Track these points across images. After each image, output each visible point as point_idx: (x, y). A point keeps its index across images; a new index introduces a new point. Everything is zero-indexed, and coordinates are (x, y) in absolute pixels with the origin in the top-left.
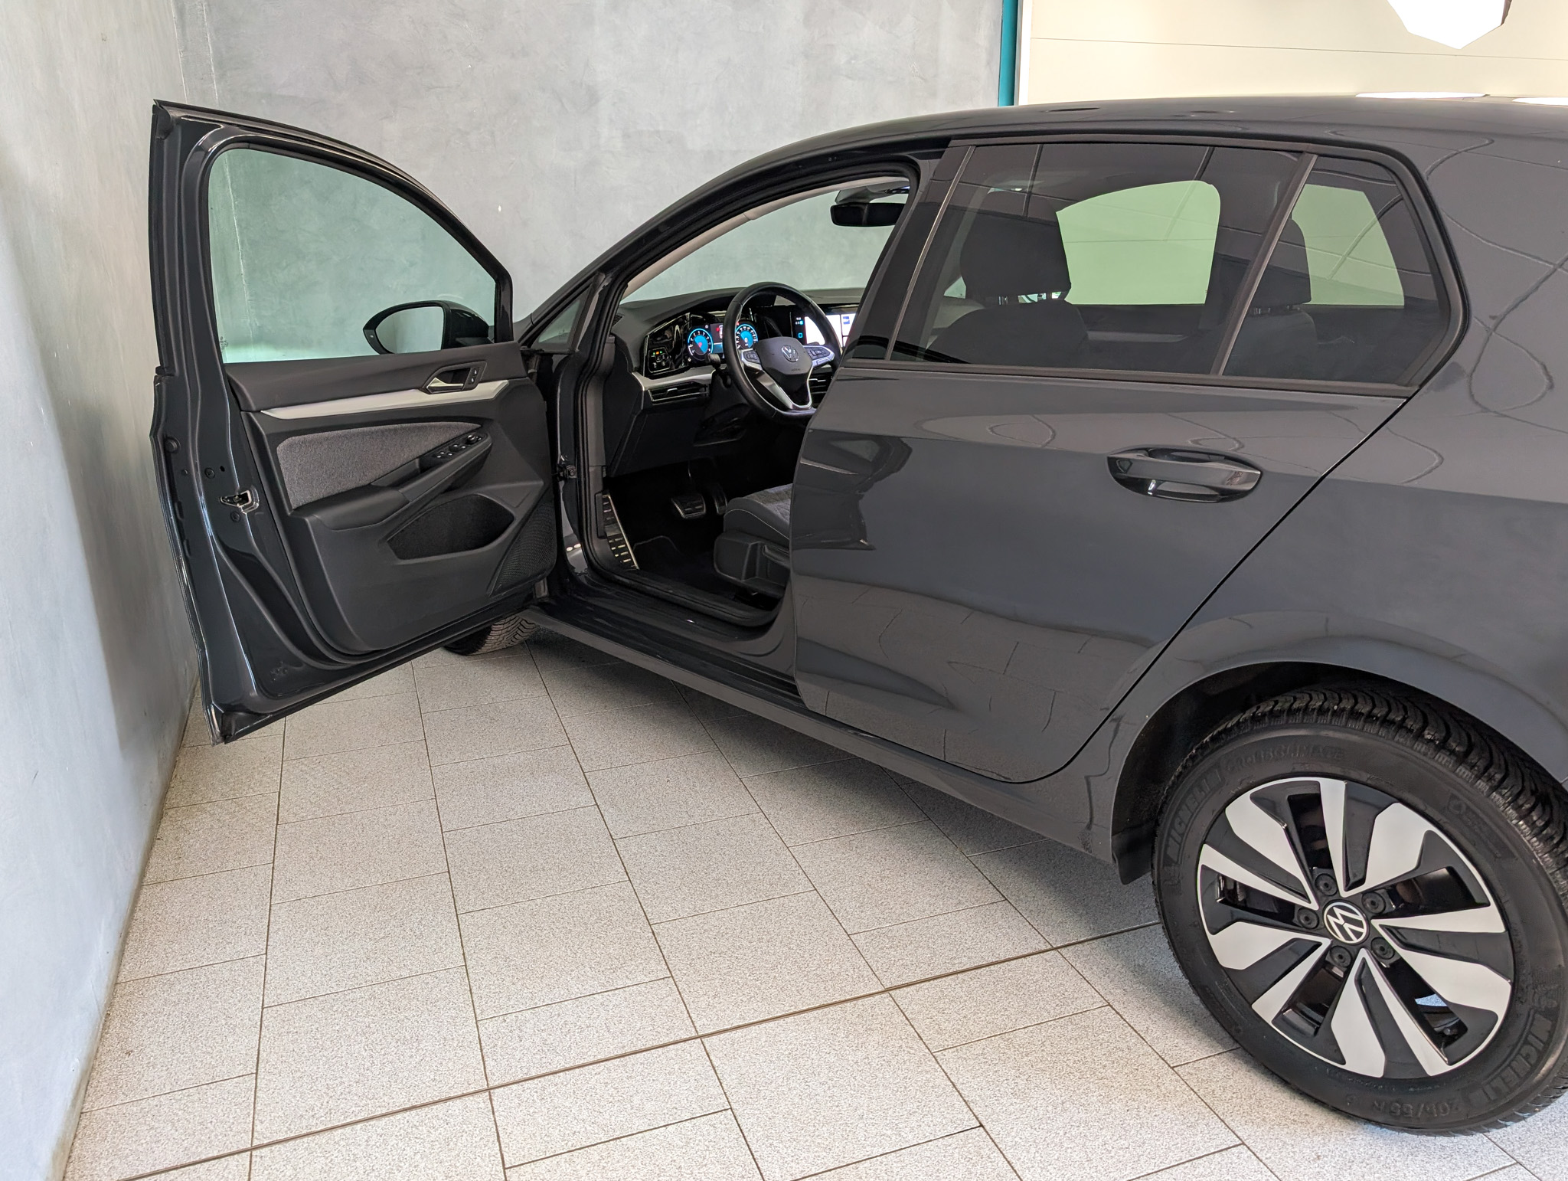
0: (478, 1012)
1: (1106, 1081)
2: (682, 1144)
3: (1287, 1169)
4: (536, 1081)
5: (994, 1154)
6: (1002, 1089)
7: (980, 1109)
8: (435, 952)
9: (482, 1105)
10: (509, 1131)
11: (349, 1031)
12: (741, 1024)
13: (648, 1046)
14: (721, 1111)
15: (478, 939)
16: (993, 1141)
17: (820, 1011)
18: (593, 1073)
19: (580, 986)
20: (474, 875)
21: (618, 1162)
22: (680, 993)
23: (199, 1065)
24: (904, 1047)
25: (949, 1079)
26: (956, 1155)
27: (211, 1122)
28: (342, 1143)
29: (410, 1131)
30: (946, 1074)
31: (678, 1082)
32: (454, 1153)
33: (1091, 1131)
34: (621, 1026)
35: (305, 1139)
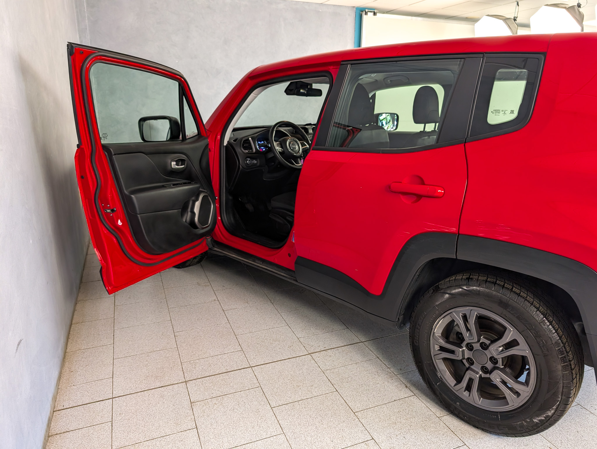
0: (182, 360)
1: (375, 379)
2: (245, 396)
4: (200, 379)
5: (340, 398)
6: (344, 381)
7: (336, 386)
8: (167, 343)
9: (183, 386)
10: (192, 393)
11: (141, 365)
12: (264, 363)
13: (235, 369)
14: (258, 387)
15: (181, 340)
16: (340, 395)
17: (288, 360)
18: (218, 377)
19: (213, 353)
20: (179, 321)
21: (226, 401)
22: (245, 355)
23: (95, 375)
24: (314, 369)
25: (328, 378)
26: (329, 399)
27: (99, 391)
28: (140, 396)
29: (161, 393)
31: (244, 380)
32: (175, 399)
33: (370, 392)
34: (226, 364)
35: (129, 395)
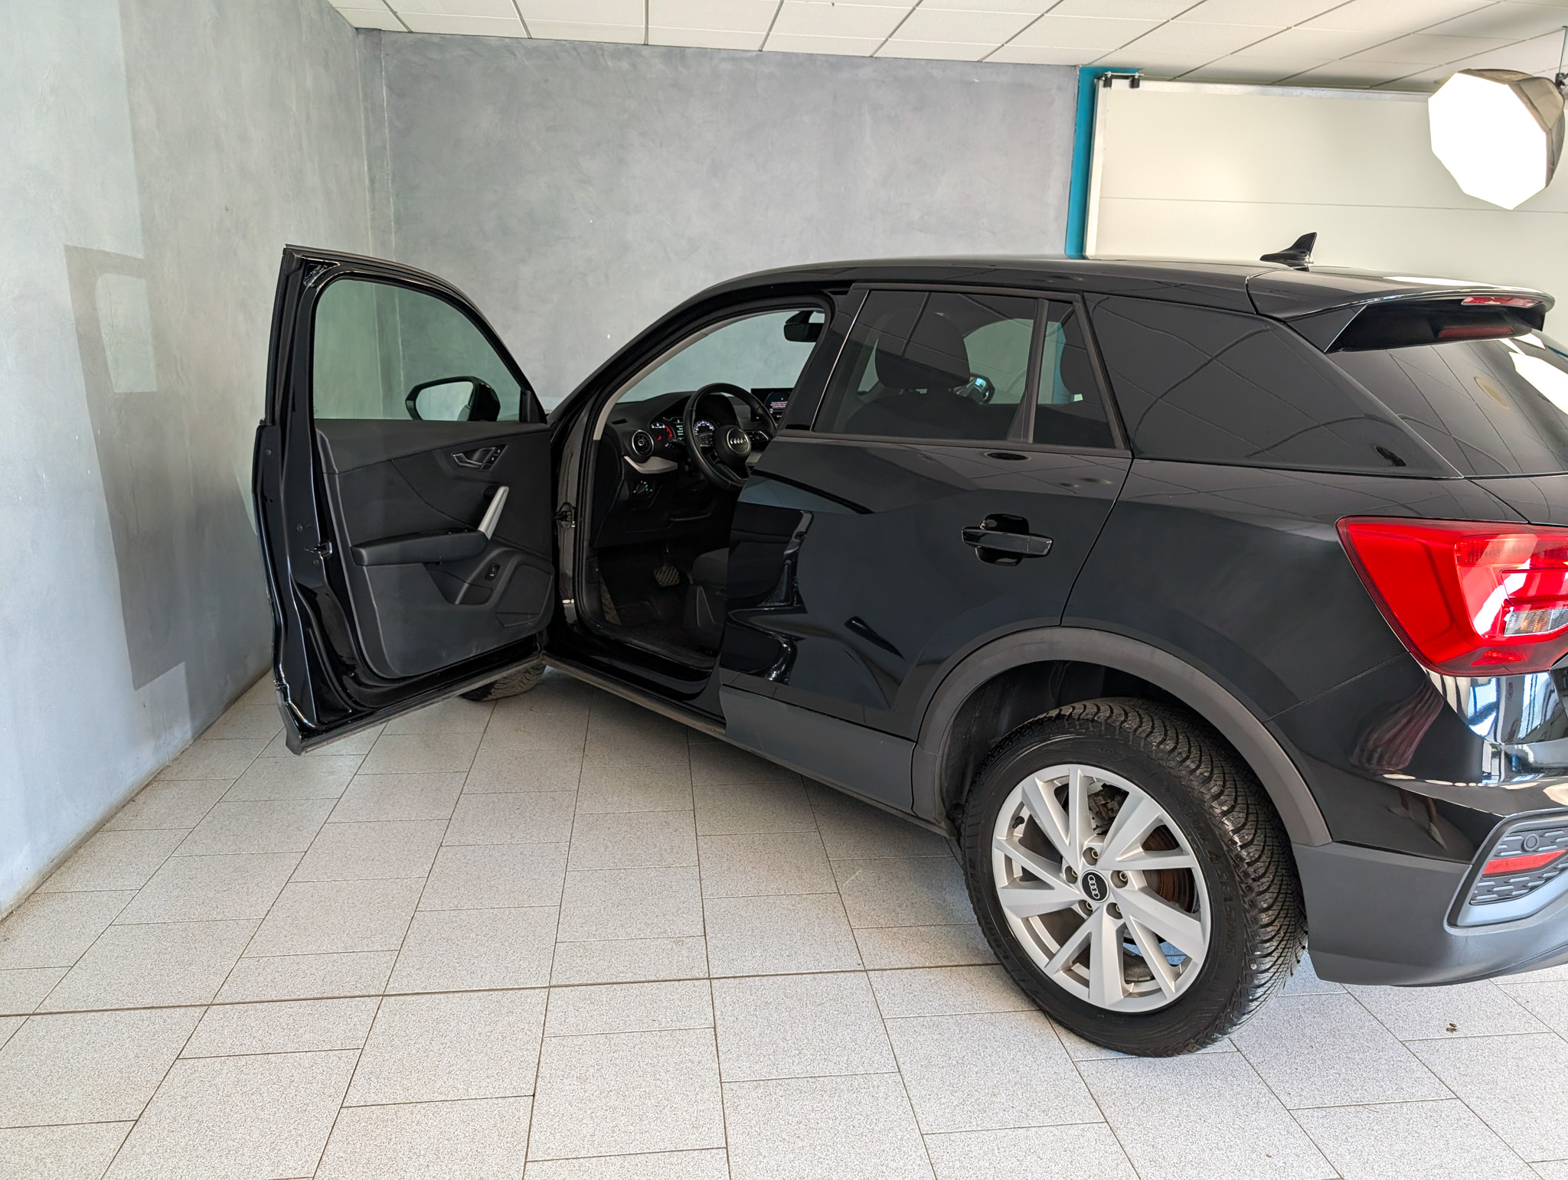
0: (246, 951)
2: (308, 1066)
3: (744, 1173)
4: (245, 1005)
5: (525, 1117)
6: (572, 1073)
7: (542, 1083)
8: (251, 906)
9: (197, 1014)
10: (200, 1035)
11: (153, 948)
12: (420, 992)
13: (342, 995)
14: (354, 1049)
15: (287, 902)
16: (532, 1108)
17: (484, 993)
18: (289, 1007)
19: (329, 946)
20: (321, 855)
21: (254, 1069)
22: (395, 963)
24: (525, 1030)
25: (539, 1058)
26: (496, 1112)
27: (20, 993)
28: (88, 1022)
29: (136, 1022)
30: (540, 1053)
31: (341, 1024)
32: (152, 1042)
33: (614, 1115)
34: (334, 979)
35: (68, 1015)
